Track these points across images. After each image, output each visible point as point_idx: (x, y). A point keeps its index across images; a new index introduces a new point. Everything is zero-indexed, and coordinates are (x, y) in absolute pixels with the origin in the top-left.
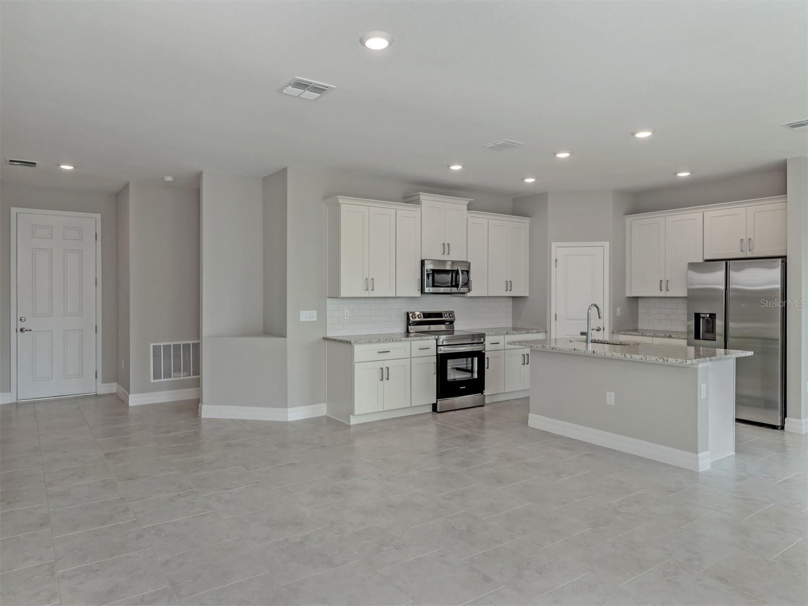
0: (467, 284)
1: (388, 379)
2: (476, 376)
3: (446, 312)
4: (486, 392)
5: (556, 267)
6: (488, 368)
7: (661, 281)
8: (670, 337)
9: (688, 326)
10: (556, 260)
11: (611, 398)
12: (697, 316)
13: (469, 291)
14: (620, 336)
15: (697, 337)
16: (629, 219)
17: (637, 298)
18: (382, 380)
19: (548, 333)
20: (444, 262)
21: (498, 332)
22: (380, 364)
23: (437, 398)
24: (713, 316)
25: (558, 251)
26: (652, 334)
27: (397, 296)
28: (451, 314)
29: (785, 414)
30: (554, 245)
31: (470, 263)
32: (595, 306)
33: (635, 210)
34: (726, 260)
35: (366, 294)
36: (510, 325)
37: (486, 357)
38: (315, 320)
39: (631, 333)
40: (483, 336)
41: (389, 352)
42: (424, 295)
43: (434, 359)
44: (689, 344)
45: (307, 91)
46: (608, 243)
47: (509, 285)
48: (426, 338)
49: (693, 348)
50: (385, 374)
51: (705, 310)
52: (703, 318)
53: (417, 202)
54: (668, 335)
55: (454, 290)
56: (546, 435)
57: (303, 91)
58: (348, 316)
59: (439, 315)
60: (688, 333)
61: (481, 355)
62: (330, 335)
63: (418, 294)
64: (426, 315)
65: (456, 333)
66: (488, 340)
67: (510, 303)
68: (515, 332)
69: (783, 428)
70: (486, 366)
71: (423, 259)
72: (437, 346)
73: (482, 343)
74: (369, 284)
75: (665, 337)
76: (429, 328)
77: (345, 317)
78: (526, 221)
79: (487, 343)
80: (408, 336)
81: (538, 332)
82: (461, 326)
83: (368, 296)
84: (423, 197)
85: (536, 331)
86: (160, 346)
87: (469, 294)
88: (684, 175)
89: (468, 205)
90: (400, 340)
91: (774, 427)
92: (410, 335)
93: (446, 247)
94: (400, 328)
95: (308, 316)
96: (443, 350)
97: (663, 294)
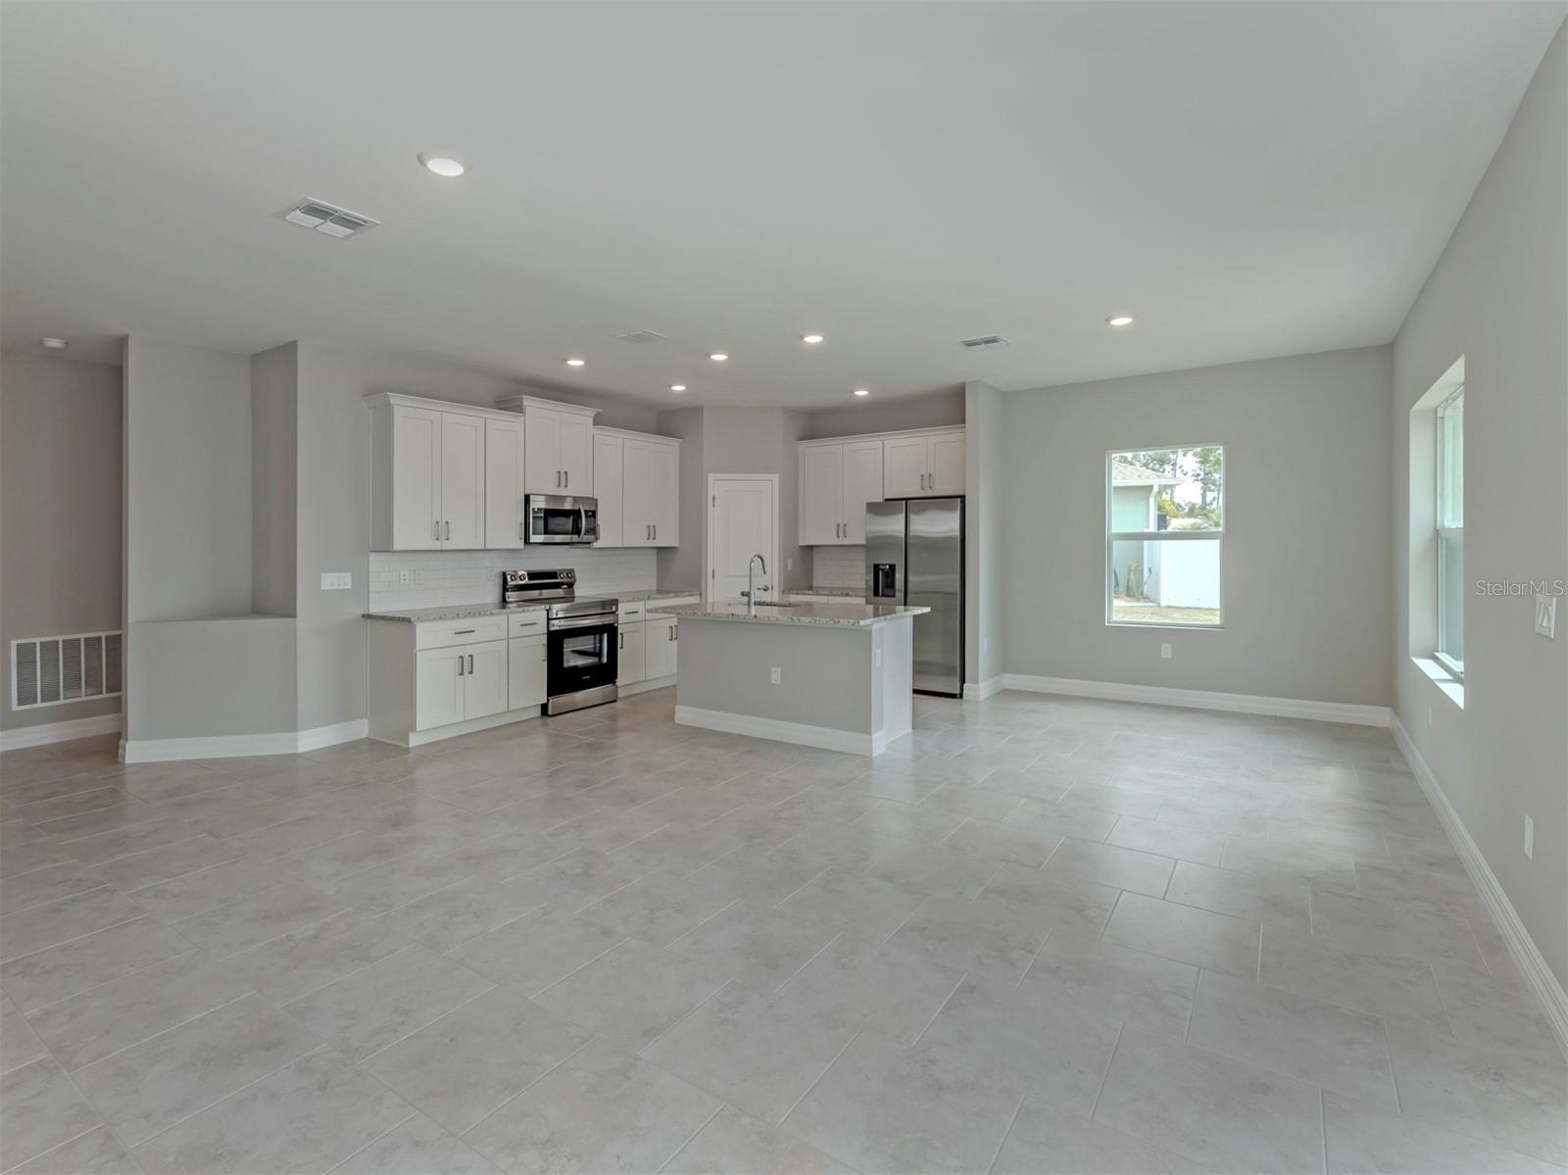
0: (593, 531)
1: (471, 672)
2: (605, 660)
3: (562, 571)
4: (619, 682)
5: (714, 506)
6: (622, 647)
7: (838, 525)
8: (847, 595)
9: (867, 581)
10: (714, 498)
11: (776, 676)
12: (876, 568)
13: (597, 539)
14: (792, 596)
15: (876, 593)
16: (803, 446)
17: (811, 547)
18: (462, 674)
19: (703, 596)
20: (563, 498)
21: (636, 596)
22: (460, 651)
23: (549, 695)
24: (893, 567)
25: (717, 485)
26: (827, 592)
27: (487, 547)
28: (570, 573)
29: (963, 681)
30: (711, 477)
31: (596, 500)
32: (760, 557)
33: (809, 435)
34: (906, 499)
35: (437, 546)
36: (654, 587)
37: (619, 632)
38: (349, 587)
39: (804, 591)
40: (615, 602)
41: (473, 631)
42: (528, 547)
43: (544, 640)
44: (867, 603)
45: (329, 223)
46: (777, 476)
47: (652, 532)
48: (532, 608)
49: (872, 606)
50: (465, 666)
51: (885, 560)
52: (883, 570)
53: (518, 409)
54: (845, 593)
55: (575, 538)
56: (697, 734)
57: (322, 221)
58: (407, 581)
59: (553, 575)
60: (867, 589)
61: (612, 630)
62: (374, 610)
63: (521, 545)
64: (532, 575)
65: (577, 601)
66: (622, 608)
67: (653, 557)
68: (660, 596)
69: (961, 696)
70: (619, 645)
71: (527, 492)
72: (549, 619)
73: (614, 613)
74: (441, 529)
75: (841, 595)
76: (541, 594)
77: (402, 582)
78: (675, 443)
79: (621, 613)
80: (504, 607)
81: (690, 595)
82: (583, 591)
83: (439, 548)
84: (528, 402)
85: (687, 594)
86: (35, 644)
87: (595, 545)
88: (861, 393)
89: (594, 418)
90: (491, 614)
91: (953, 696)
92: (508, 605)
93: (562, 477)
94: (492, 595)
95: (335, 581)
96: (556, 625)
97: (840, 542)
